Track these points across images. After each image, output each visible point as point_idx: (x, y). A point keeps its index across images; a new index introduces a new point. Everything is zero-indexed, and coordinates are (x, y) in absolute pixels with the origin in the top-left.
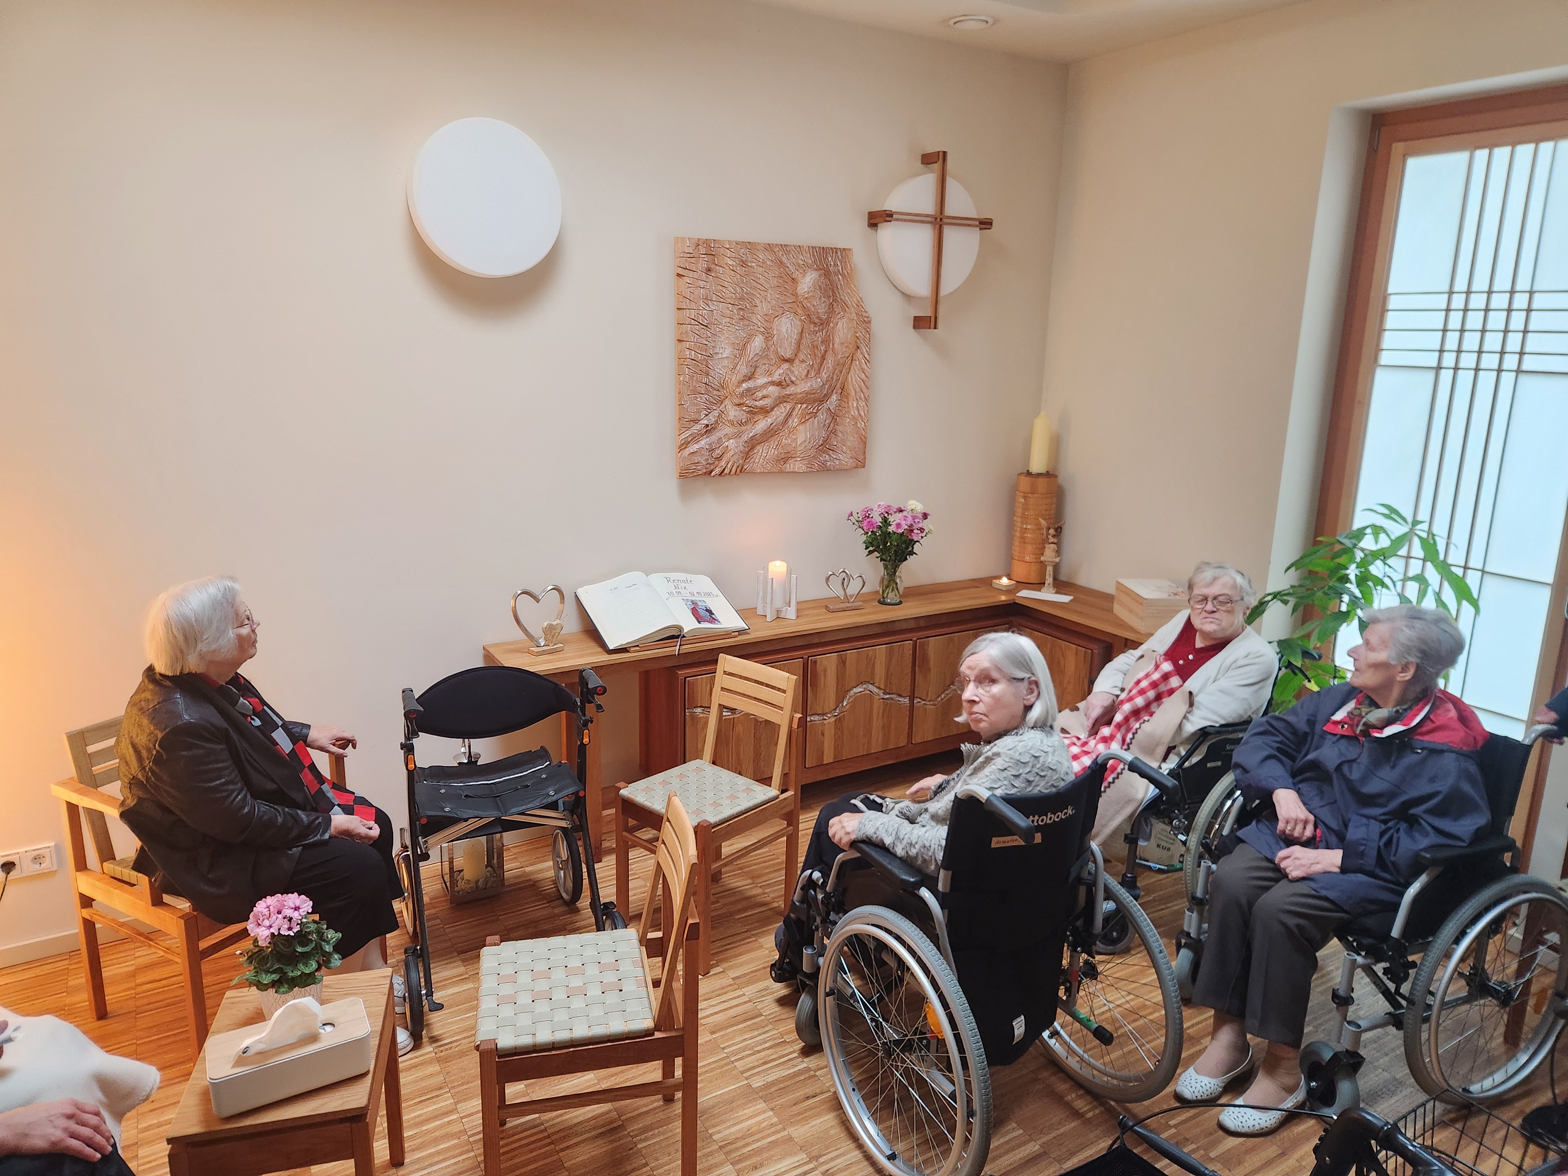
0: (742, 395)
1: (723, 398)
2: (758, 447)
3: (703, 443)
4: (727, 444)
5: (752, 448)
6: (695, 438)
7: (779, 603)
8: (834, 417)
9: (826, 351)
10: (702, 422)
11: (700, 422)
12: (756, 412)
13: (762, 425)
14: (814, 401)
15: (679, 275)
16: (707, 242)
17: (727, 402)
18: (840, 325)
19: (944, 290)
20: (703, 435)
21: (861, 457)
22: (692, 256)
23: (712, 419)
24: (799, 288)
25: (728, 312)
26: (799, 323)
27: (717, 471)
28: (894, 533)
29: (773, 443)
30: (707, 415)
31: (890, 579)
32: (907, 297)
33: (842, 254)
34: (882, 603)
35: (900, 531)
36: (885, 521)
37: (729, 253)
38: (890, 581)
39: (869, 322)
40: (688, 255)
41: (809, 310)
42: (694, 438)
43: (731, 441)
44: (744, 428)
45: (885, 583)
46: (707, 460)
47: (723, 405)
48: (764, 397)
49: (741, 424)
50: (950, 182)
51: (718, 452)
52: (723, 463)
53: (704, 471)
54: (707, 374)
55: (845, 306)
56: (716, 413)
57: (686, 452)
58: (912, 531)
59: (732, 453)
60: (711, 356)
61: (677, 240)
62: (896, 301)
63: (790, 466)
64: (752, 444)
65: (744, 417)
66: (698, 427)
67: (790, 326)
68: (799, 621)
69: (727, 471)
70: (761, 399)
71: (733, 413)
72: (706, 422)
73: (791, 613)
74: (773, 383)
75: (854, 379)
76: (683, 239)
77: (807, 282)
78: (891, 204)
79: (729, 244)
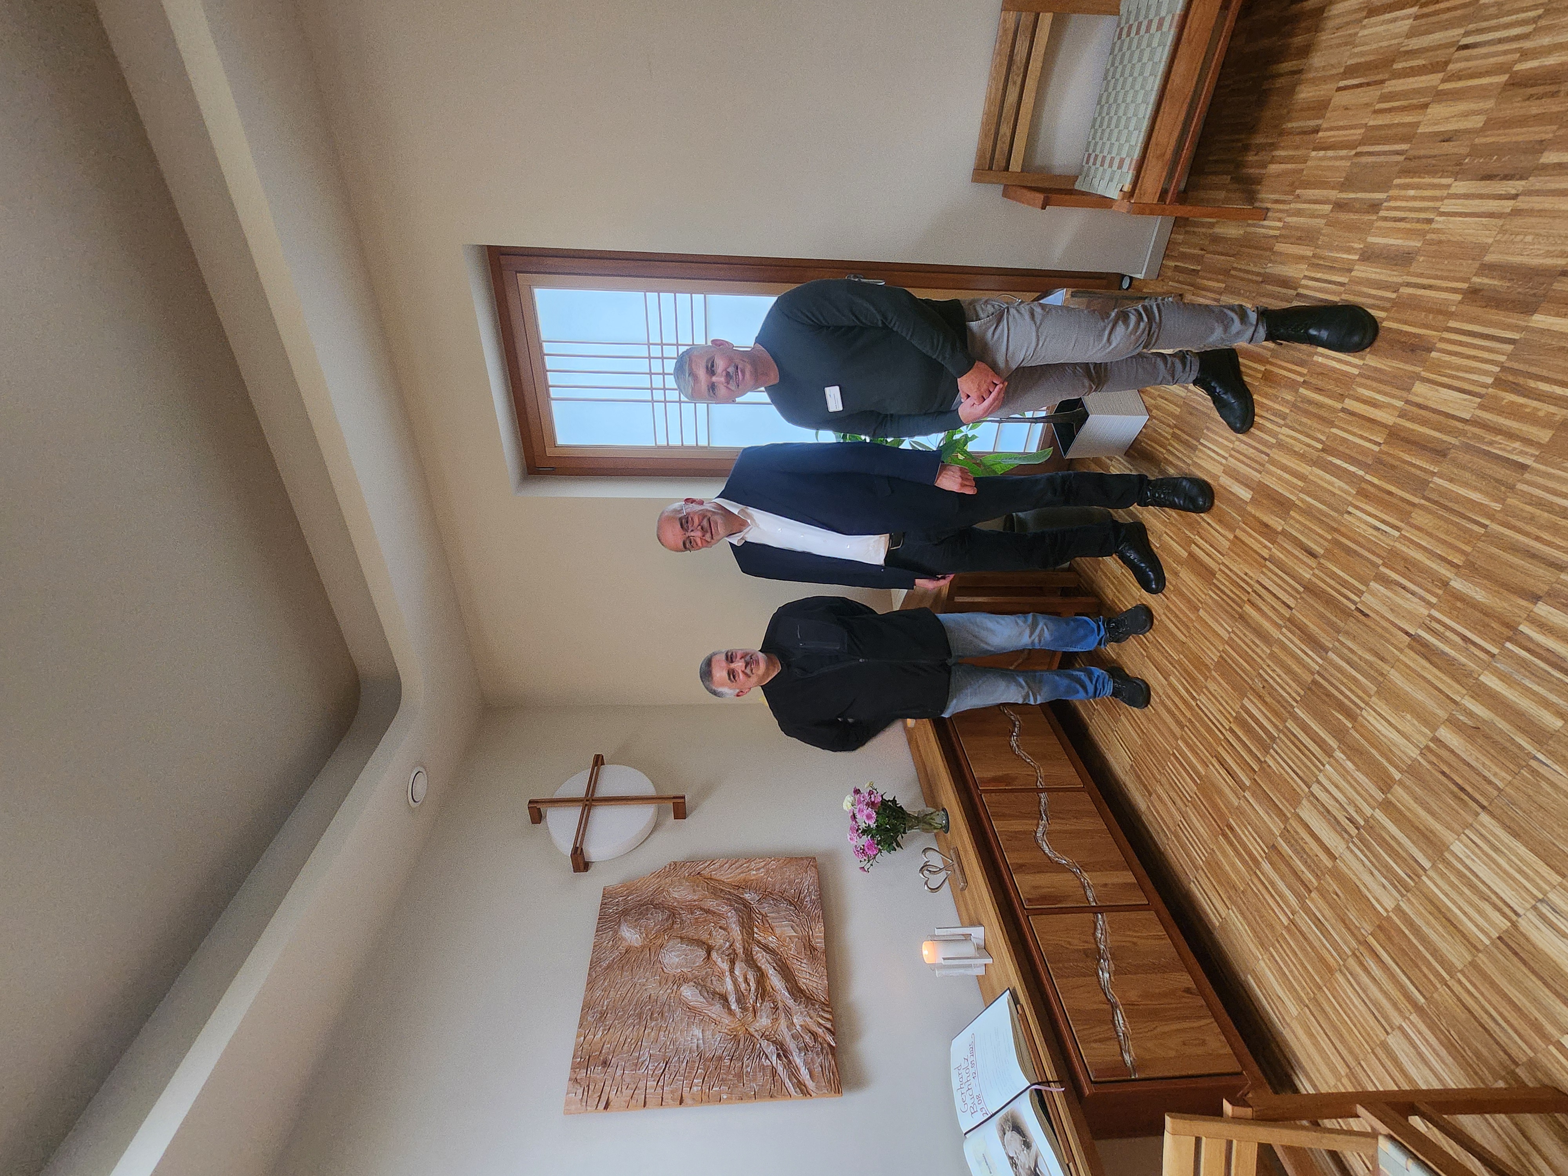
0: (744, 1009)
1: (747, 1035)
2: (801, 984)
3: (798, 1060)
4: (798, 1027)
5: (801, 991)
6: (793, 1072)
7: (968, 949)
8: (766, 894)
9: (702, 909)
10: (774, 1063)
11: (775, 1065)
12: (763, 990)
13: (776, 981)
14: (750, 918)
15: (606, 1108)
16: (575, 1067)
17: (752, 1030)
18: (676, 895)
19: (651, 791)
20: (790, 1061)
21: (805, 862)
22: (586, 1089)
23: (770, 1049)
24: (636, 945)
25: (653, 1034)
26: (671, 943)
27: (829, 1038)
28: (877, 821)
29: (795, 965)
30: (767, 1056)
31: (923, 821)
32: (656, 827)
33: (608, 896)
34: (946, 828)
35: (874, 815)
36: (864, 832)
37: (590, 1037)
38: (925, 822)
39: (675, 863)
40: (586, 1093)
41: (659, 931)
42: (793, 1074)
43: (795, 1021)
44: (780, 1005)
45: (927, 827)
46: (818, 1054)
47: (756, 1034)
48: (746, 980)
49: (776, 1008)
50: (557, 795)
51: (807, 1038)
52: (820, 1031)
53: (830, 1056)
54: (720, 1058)
55: (659, 891)
56: (764, 1043)
57: (810, 1084)
58: (873, 803)
59: (808, 1019)
60: (700, 1055)
61: (567, 1112)
62: (658, 837)
63: (819, 943)
64: (796, 991)
65: (768, 1005)
66: (780, 1069)
67: (673, 953)
68: (985, 922)
69: (829, 1026)
70: (749, 985)
71: (764, 1021)
72: (774, 1057)
73: (978, 933)
74: (732, 971)
75: (728, 875)
76: (568, 1103)
77: (630, 936)
78: (568, 849)
79: (581, 1036)
